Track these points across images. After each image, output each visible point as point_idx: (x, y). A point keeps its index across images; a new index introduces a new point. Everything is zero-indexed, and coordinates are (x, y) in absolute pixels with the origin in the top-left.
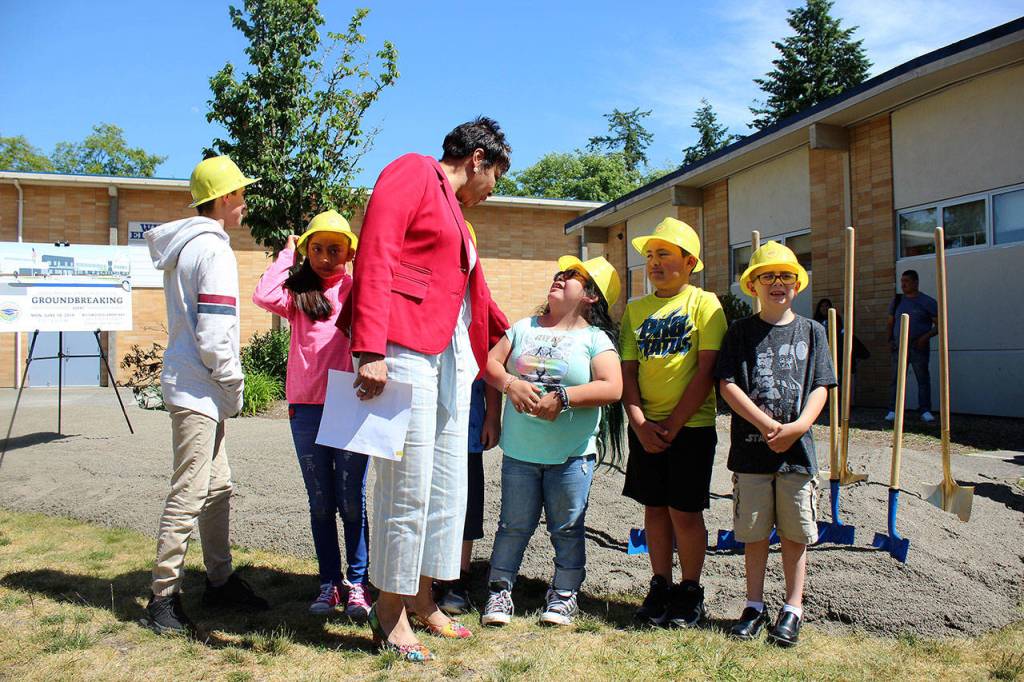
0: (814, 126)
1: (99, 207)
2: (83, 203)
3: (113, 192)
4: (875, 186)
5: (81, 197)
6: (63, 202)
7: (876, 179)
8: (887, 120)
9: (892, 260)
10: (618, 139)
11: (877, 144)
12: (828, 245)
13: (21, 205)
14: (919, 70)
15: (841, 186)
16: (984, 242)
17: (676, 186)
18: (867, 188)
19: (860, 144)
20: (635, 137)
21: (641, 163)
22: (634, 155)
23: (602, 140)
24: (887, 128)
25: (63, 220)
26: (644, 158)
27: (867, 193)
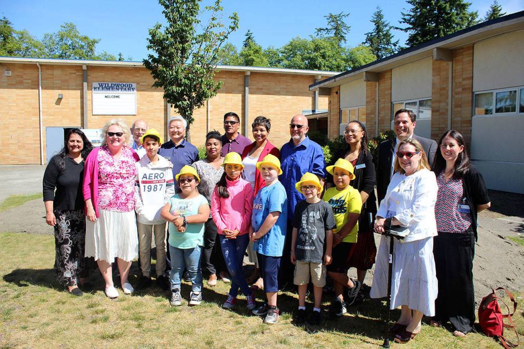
0: (436, 49)
1: (78, 75)
2: (70, 73)
3: (85, 68)
4: (464, 79)
5: (69, 71)
6: (60, 73)
7: (464, 76)
8: (472, 48)
9: (470, 116)
10: (331, 29)
11: (467, 59)
12: (439, 107)
13: (40, 74)
14: (488, 27)
15: (448, 78)
16: (515, 111)
17: (366, 72)
18: (460, 80)
19: (457, 58)
20: (340, 28)
21: (343, 41)
22: (340, 36)
23: (323, 29)
24: (471, 51)
25: (60, 82)
26: (344, 39)
27: (460, 83)
